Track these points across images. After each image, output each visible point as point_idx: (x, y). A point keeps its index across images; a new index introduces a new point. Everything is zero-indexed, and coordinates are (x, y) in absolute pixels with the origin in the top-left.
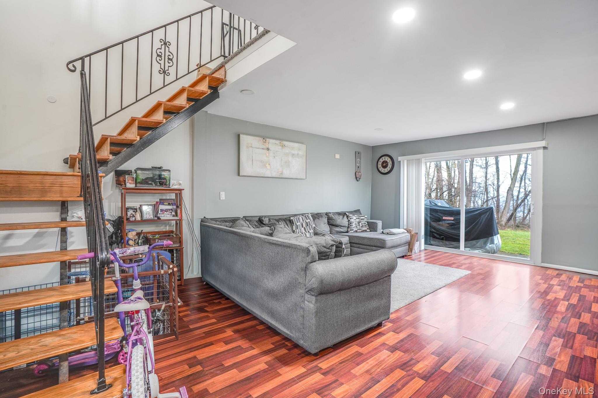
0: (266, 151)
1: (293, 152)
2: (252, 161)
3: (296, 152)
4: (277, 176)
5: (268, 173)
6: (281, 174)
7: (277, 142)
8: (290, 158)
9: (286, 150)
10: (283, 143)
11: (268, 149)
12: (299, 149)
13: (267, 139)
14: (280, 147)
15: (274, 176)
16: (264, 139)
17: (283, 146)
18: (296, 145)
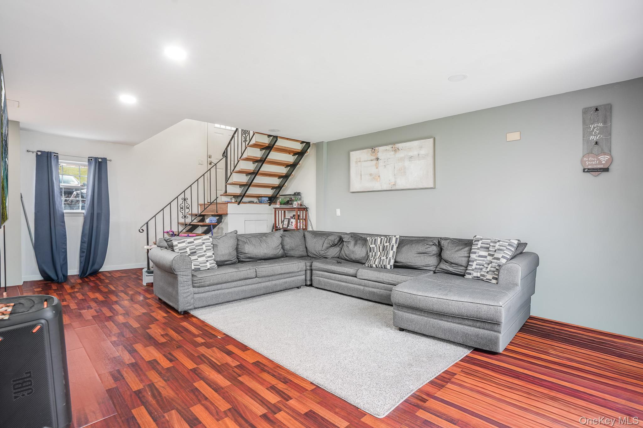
0: (375, 162)
1: (411, 154)
2: (360, 176)
3: (415, 153)
4: (388, 189)
5: (377, 187)
6: (394, 185)
7: (389, 147)
8: (407, 163)
9: (400, 154)
10: (396, 146)
11: (377, 159)
12: (421, 147)
13: (376, 148)
14: (393, 153)
15: (385, 188)
16: (372, 149)
17: (396, 150)
18: (416, 143)
